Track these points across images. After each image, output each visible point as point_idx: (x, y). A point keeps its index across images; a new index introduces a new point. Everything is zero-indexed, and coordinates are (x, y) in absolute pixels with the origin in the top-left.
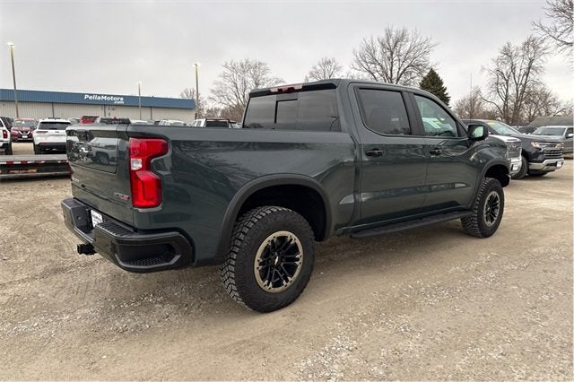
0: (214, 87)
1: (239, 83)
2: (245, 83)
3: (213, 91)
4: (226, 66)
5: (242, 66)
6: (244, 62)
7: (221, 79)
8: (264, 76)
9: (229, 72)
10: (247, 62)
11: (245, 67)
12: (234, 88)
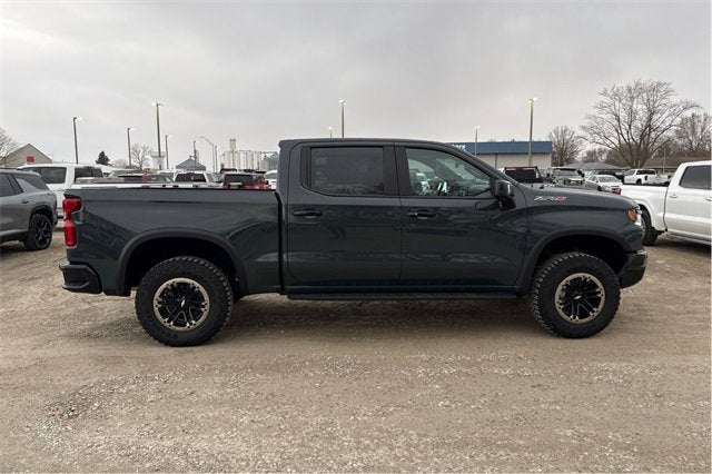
0: (586, 123)
1: (623, 115)
2: (632, 113)
3: (583, 128)
4: (605, 94)
5: (630, 91)
6: (633, 86)
7: (595, 112)
8: (663, 101)
9: (608, 100)
10: (637, 84)
11: (634, 92)
12: (615, 123)
